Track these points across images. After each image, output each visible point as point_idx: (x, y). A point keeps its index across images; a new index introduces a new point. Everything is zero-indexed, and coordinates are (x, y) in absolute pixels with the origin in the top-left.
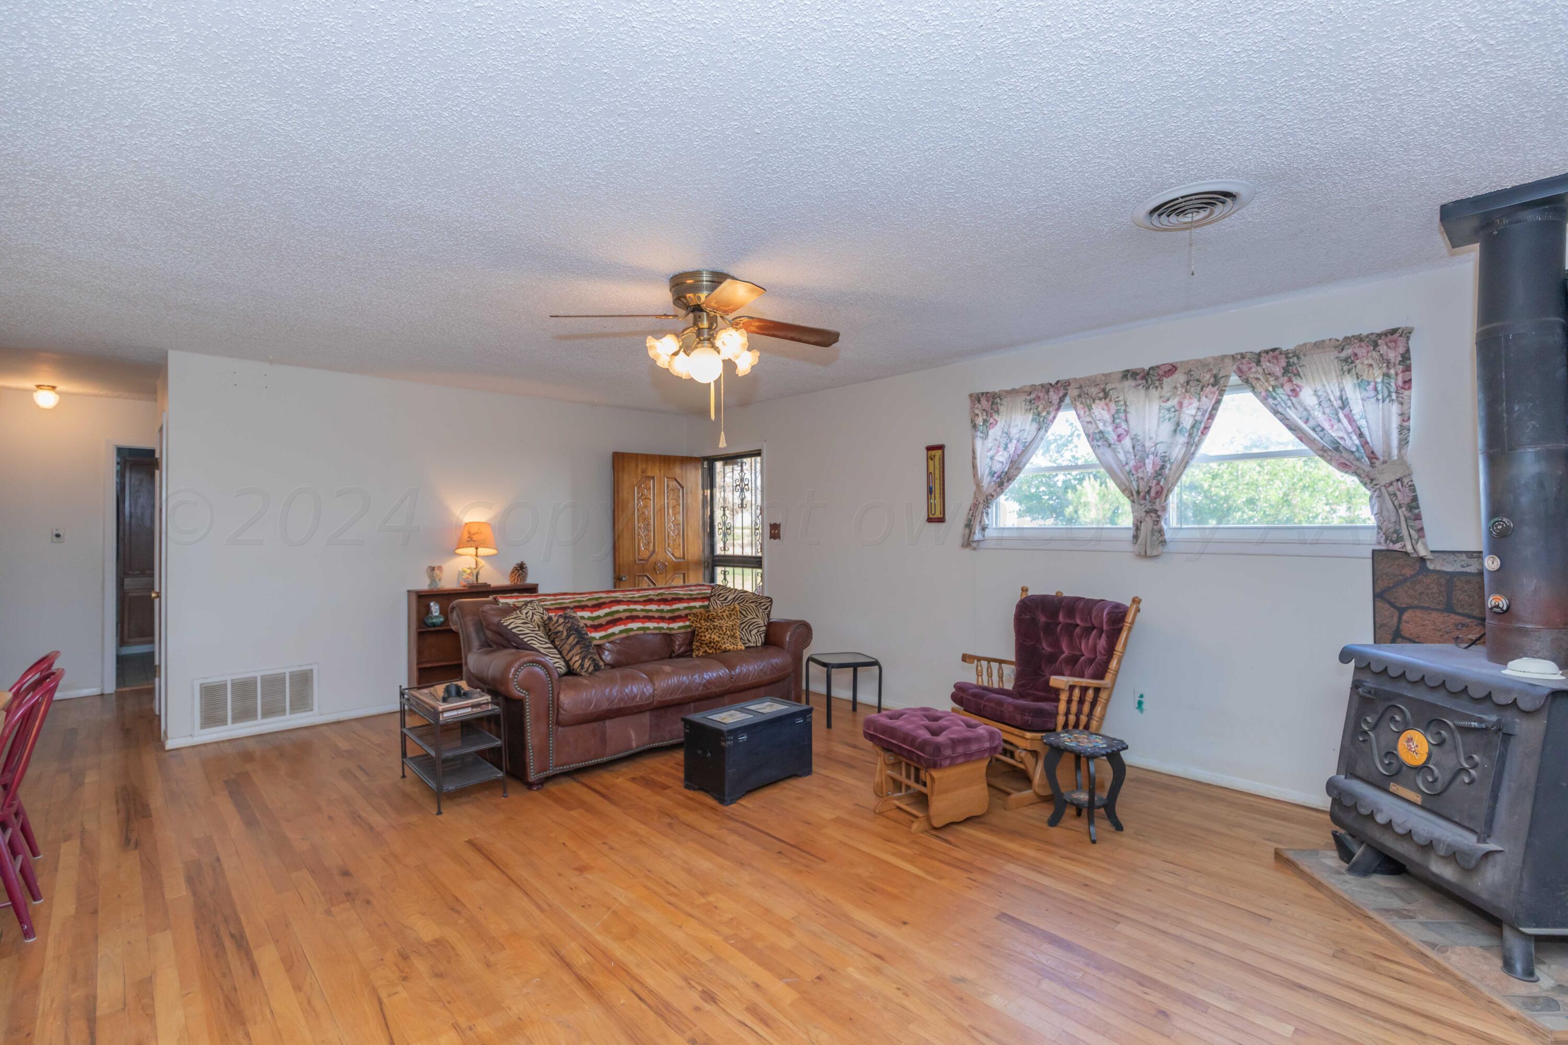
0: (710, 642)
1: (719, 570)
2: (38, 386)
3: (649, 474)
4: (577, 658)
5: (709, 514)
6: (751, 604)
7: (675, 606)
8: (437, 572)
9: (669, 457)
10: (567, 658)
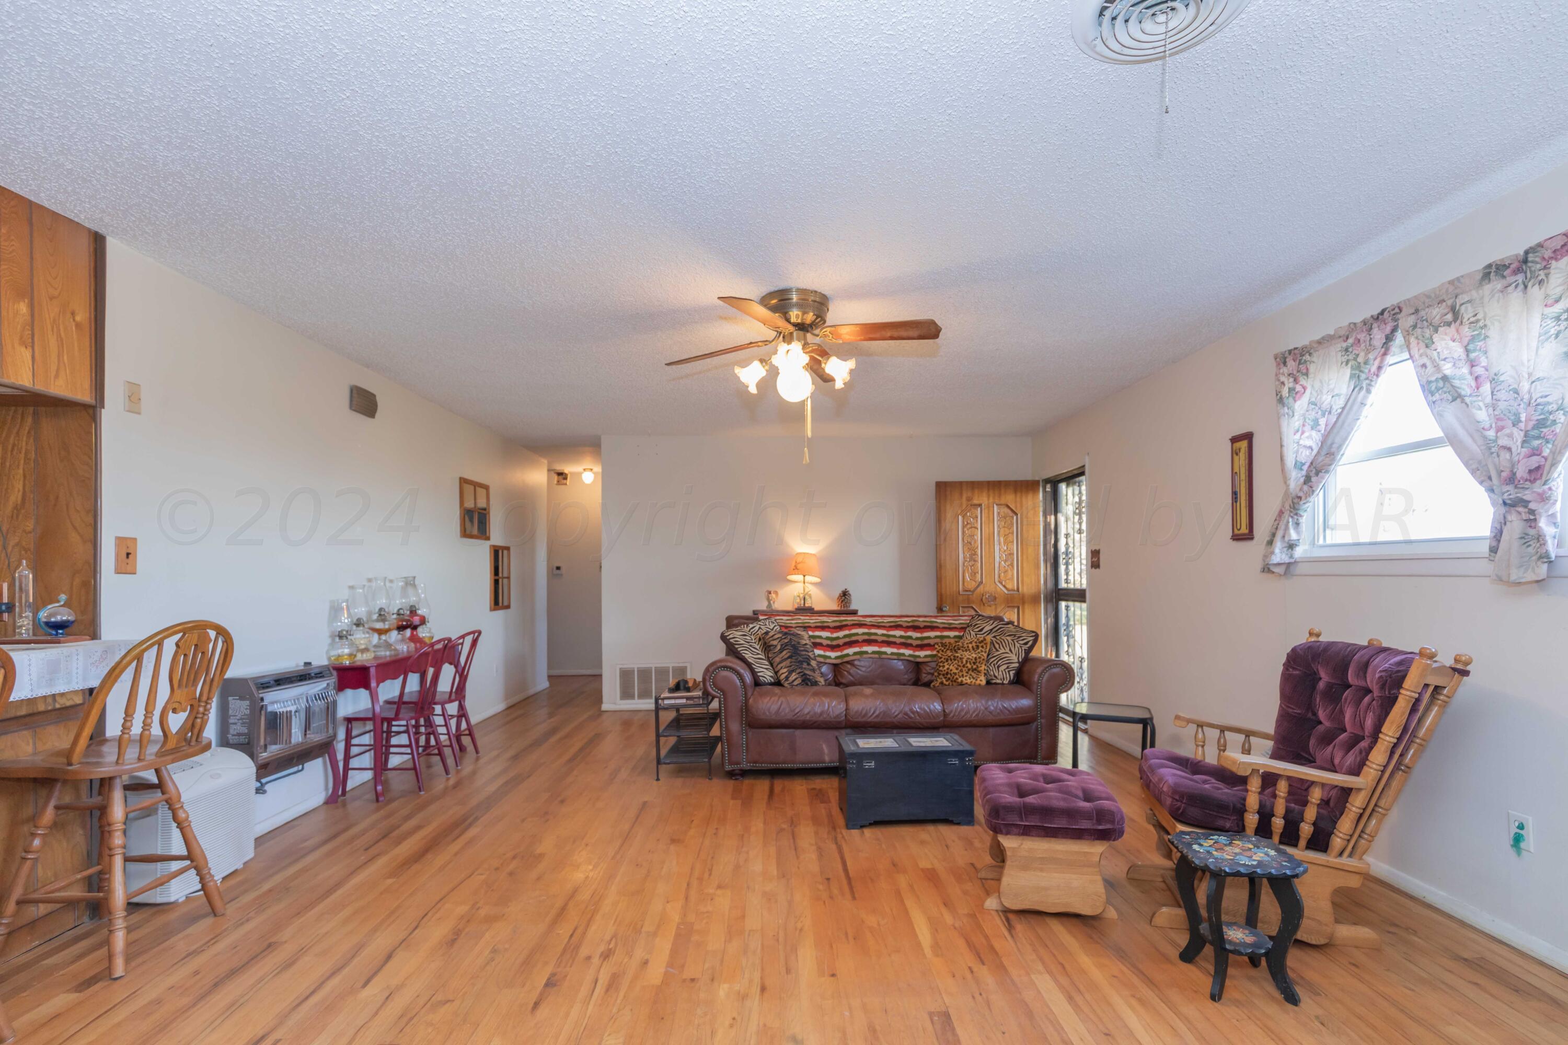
0: (947, 673)
1: (1063, 604)
2: (584, 470)
3: (976, 502)
4: (785, 670)
5: (1053, 542)
6: (1008, 638)
7: (926, 634)
8: (773, 595)
9: (1000, 483)
10: (776, 670)
